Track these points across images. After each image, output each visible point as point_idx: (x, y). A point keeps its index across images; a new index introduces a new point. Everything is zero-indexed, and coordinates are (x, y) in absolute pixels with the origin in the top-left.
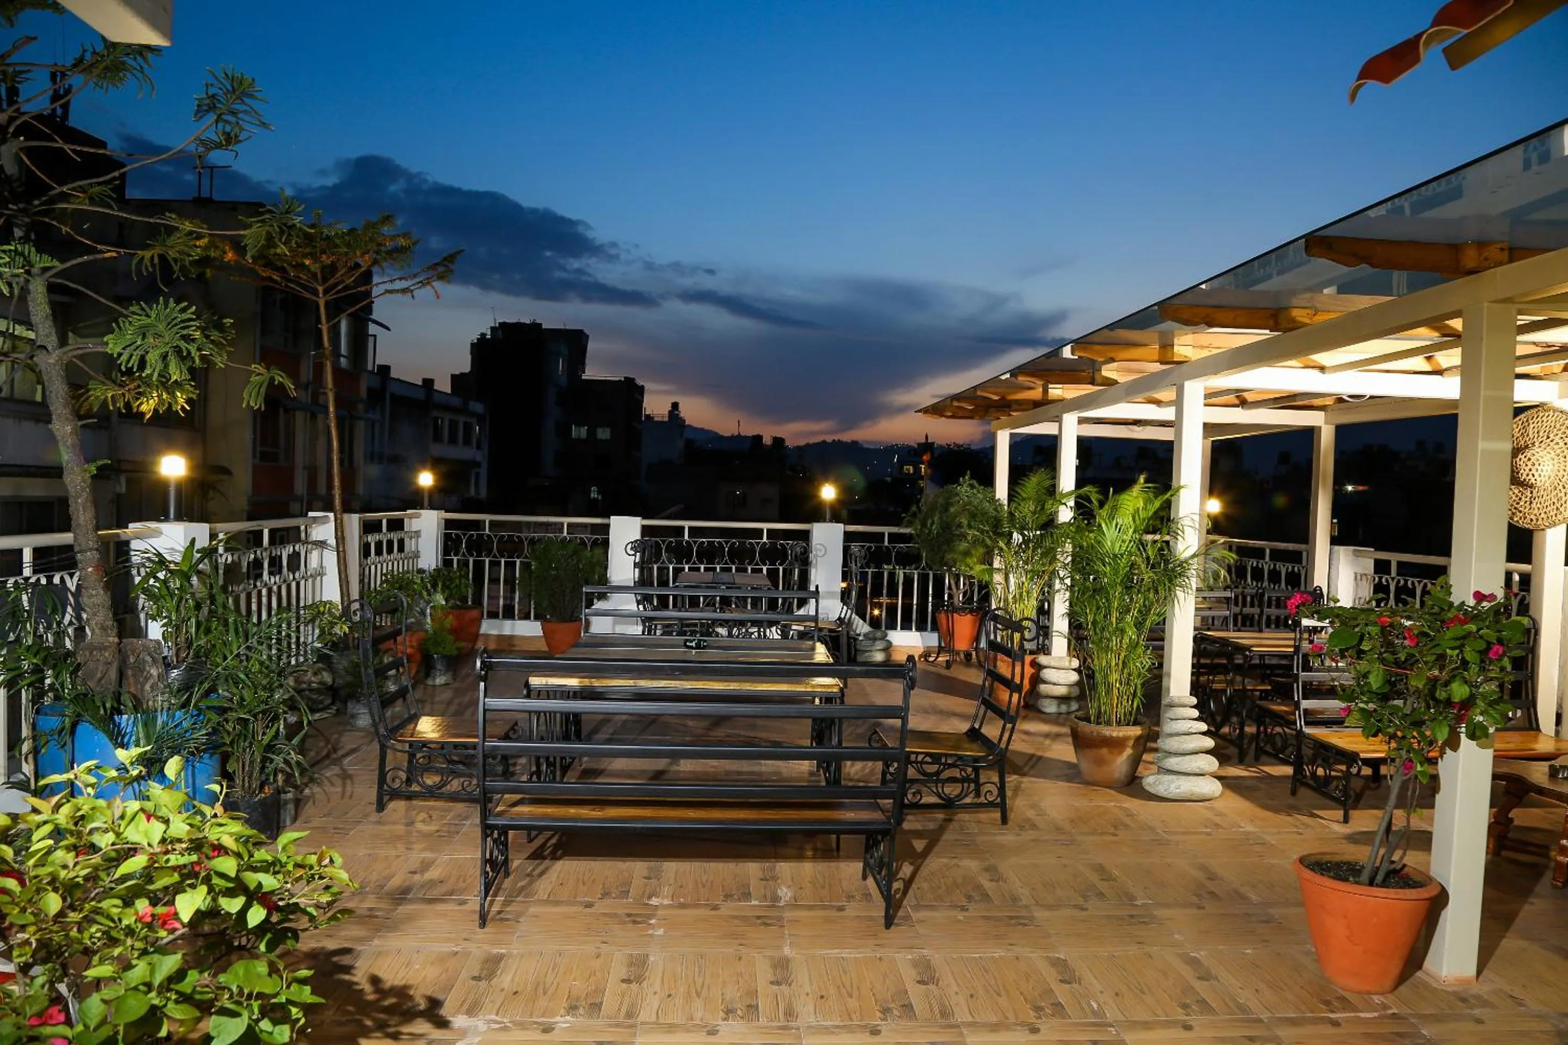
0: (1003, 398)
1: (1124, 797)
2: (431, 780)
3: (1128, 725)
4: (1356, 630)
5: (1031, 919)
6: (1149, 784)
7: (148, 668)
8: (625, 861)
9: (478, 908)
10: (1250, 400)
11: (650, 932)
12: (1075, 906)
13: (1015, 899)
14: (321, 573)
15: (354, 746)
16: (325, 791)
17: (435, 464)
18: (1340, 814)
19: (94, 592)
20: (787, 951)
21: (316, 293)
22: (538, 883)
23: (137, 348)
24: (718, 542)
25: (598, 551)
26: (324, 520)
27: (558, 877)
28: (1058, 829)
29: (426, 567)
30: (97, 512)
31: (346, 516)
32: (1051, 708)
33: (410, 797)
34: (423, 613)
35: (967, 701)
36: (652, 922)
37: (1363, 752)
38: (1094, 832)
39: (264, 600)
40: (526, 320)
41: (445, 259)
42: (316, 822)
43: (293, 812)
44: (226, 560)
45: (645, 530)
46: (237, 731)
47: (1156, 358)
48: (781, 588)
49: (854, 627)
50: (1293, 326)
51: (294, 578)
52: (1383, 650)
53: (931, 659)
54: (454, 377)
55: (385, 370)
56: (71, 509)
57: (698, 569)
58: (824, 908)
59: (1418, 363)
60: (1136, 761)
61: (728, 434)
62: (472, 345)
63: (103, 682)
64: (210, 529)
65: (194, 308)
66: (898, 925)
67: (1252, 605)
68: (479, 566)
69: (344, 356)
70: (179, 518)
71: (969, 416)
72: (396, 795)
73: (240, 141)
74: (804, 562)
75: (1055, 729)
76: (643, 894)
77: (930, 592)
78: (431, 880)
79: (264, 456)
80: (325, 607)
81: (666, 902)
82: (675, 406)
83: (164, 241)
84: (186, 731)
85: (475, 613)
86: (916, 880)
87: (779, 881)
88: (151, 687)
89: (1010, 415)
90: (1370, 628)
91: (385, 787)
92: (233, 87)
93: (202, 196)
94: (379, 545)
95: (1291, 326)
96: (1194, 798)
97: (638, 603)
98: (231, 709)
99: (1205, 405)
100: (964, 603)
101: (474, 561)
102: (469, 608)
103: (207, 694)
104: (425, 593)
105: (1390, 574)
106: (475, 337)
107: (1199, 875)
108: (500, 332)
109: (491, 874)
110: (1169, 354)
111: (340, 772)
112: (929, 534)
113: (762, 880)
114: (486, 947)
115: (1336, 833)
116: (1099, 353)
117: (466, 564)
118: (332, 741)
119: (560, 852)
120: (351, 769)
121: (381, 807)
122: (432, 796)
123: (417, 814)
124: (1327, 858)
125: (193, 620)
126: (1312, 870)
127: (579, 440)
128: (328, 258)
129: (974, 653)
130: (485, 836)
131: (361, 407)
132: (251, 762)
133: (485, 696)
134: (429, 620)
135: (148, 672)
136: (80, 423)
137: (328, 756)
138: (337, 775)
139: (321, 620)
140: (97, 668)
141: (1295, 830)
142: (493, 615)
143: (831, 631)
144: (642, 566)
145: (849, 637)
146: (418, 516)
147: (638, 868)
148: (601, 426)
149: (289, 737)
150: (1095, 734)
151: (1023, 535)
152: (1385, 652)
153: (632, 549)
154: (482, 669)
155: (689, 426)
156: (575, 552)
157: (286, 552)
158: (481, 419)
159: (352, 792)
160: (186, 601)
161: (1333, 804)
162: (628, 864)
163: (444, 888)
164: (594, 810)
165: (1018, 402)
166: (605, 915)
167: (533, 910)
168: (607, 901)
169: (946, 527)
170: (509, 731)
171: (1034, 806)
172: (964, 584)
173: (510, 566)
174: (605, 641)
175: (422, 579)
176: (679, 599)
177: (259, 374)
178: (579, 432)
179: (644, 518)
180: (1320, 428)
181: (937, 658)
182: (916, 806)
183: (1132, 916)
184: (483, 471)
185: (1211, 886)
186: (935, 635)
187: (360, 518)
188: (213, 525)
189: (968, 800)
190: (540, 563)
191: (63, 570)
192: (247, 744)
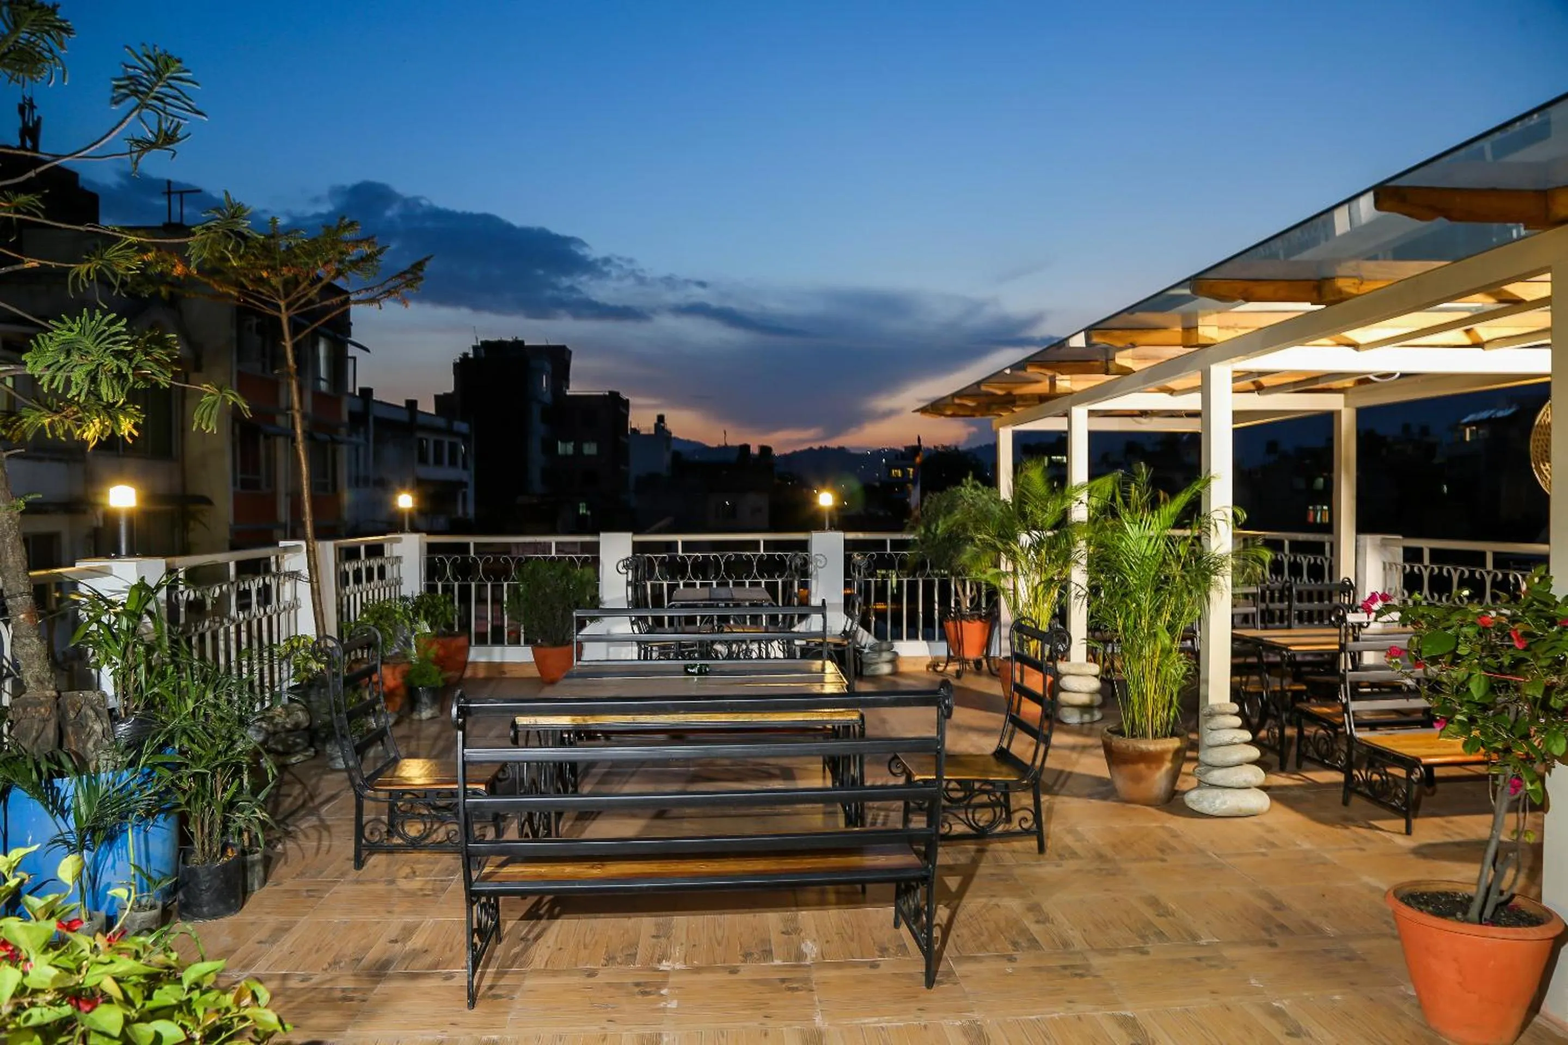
0: (1009, 394)
1: (1165, 816)
2: (413, 830)
3: (1165, 736)
4: (1449, 632)
5: (1088, 968)
6: (1193, 801)
7: (90, 724)
8: (630, 917)
9: (466, 984)
10: (1266, 385)
11: (662, 1005)
12: (1134, 950)
13: (1066, 944)
14: (295, 605)
15: (333, 792)
16: (299, 846)
17: (419, 485)
18: (1401, 824)
19: (27, 641)
20: (819, 1021)
21: (278, 308)
22: (533, 949)
23: (61, 368)
24: (714, 557)
25: (589, 571)
26: (297, 549)
27: (556, 941)
28: (1101, 857)
29: (409, 595)
30: (29, 551)
31: (320, 545)
32: (1073, 718)
33: (391, 850)
34: (407, 643)
35: (986, 714)
36: (664, 992)
37: (1424, 756)
38: (1140, 859)
39: (233, 636)
40: (508, 338)
41: (413, 266)
42: (288, 884)
43: (261, 874)
44: (189, 595)
45: (637, 547)
46: (194, 791)
47: (1179, 341)
48: (780, 604)
49: (859, 640)
50: (1340, 298)
51: (265, 612)
52: (1484, 654)
53: (940, 669)
54: (437, 398)
55: (367, 393)
57: (694, 585)
58: (855, 965)
59: (1457, 336)
60: (1175, 775)
61: (715, 445)
62: (455, 365)
63: (39, 741)
64: (167, 565)
65: (123, 321)
66: (941, 982)
67: (1281, 601)
68: (465, 592)
69: (323, 380)
70: (131, 553)
71: (970, 413)
72: (375, 848)
73: (179, 140)
74: (804, 572)
75: (1080, 740)
76: (652, 958)
77: (936, 598)
78: (414, 950)
79: (245, 484)
80: (299, 642)
81: (678, 966)
82: (661, 418)
83: (101, 254)
84: (133, 793)
85: (462, 641)
86: (954, 926)
87: (802, 934)
88: (95, 744)
89: (1013, 411)
90: (1465, 630)
91: (364, 841)
92: (157, 68)
93: (173, 221)
94: (357, 573)
95: (1337, 298)
96: (1241, 814)
97: (633, 624)
98: (185, 765)
99: (1235, 392)
100: (971, 610)
101: (460, 586)
102: (455, 636)
103: (161, 748)
104: (407, 622)
105: (1422, 562)
106: (457, 357)
107: (1264, 905)
108: (483, 351)
109: (479, 944)
110: (1193, 337)
111: (317, 823)
112: (933, 539)
113: (783, 933)
114: (477, 1034)
115: (1401, 846)
116: (1119, 338)
117: (451, 590)
118: (309, 788)
119: (557, 910)
120: (329, 819)
121: (359, 863)
122: (415, 848)
123: (399, 870)
124: (1423, 888)
125: (142, 667)
126: (1408, 904)
127: (566, 456)
128: (289, 271)
129: (984, 662)
130: (470, 904)
131: (343, 431)
132: (211, 823)
133: (464, 747)
134: (414, 650)
135: (91, 728)
136: (6, 454)
137: (303, 805)
138: (314, 827)
139: (297, 657)
140: (32, 727)
141: (1357, 845)
142: (481, 640)
143: (836, 645)
144: (635, 585)
145: (856, 650)
146: (399, 541)
147: (645, 924)
148: (587, 442)
149: (255, 792)
150: (1131, 748)
152: (1486, 657)
153: (623, 567)
154: (458, 716)
155: (675, 438)
156: (565, 573)
157: (255, 585)
158: (465, 438)
159: (330, 846)
160: (134, 646)
161: (1395, 813)
162: (633, 920)
163: (429, 959)
164: (592, 868)
165: (1023, 398)
166: (610, 985)
167: (529, 983)
168: (613, 968)
169: (952, 531)
170: (498, 773)
171: (1071, 831)
172: (971, 590)
173: (497, 589)
174: (598, 671)
175: (405, 608)
176: (675, 620)
177: (211, 394)
178: (565, 448)
179: (636, 532)
180: (1339, 412)
181: (946, 667)
182: (946, 838)
183: (1199, 959)
184: (470, 491)
185: (1279, 917)
186: (944, 645)
187: (335, 545)
188: (170, 560)
189: (1000, 829)
190: (529, 585)
192: (205, 804)
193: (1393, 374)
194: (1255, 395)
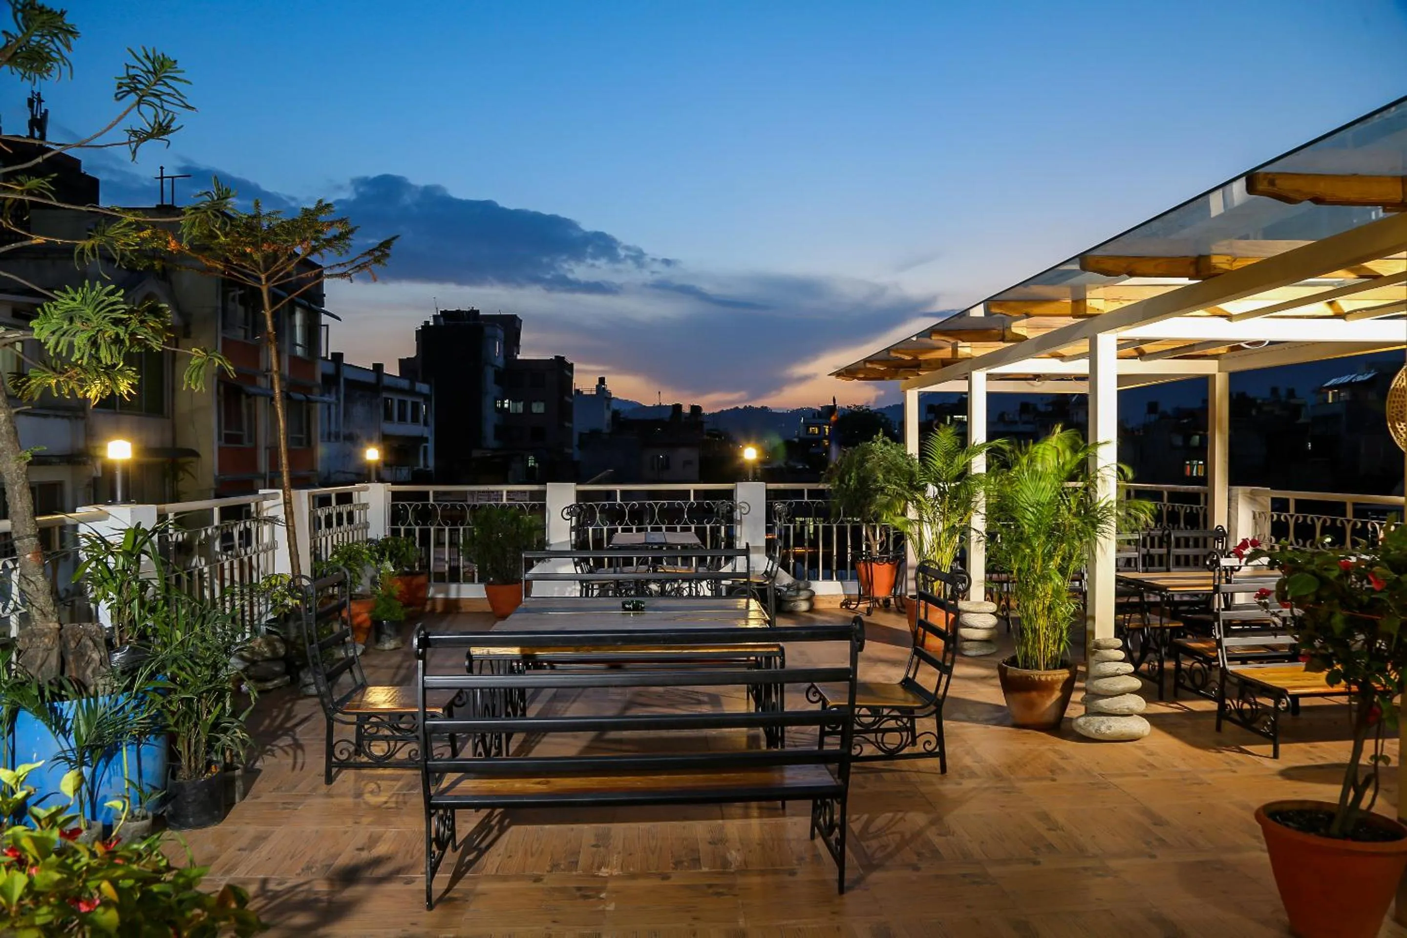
0: (916, 358)
1: (1056, 739)
2: (378, 749)
3: (1056, 668)
5: (985, 876)
6: (1081, 727)
7: (89, 653)
8: (572, 829)
9: (425, 888)
10: (1147, 351)
11: (601, 907)
12: (1028, 860)
13: (965, 855)
14: (273, 546)
15: (306, 715)
16: (276, 763)
17: (385, 440)
18: (1269, 749)
19: (33, 579)
20: (741, 923)
21: (259, 279)
22: (485, 857)
23: (64, 333)
24: (649, 504)
25: (536, 517)
26: (274, 496)
27: (506, 849)
28: (998, 776)
29: (375, 537)
30: (34, 498)
31: (294, 493)
32: (973, 651)
33: (359, 767)
35: (893, 647)
36: (603, 895)
37: (1289, 688)
38: (1033, 778)
40: (465, 308)
41: (381, 245)
42: (265, 798)
43: (242, 788)
44: (177, 537)
45: (581, 495)
46: (181, 712)
47: (1070, 312)
48: (709, 547)
49: (779, 580)
50: (1214, 273)
51: (246, 554)
53: (852, 606)
54: (401, 362)
55: (338, 357)
56: (7, 496)
57: (631, 530)
58: (775, 873)
59: (1321, 308)
60: (1064, 703)
61: (650, 405)
62: (418, 332)
63: (43, 668)
64: (159, 510)
65: (122, 291)
66: (852, 889)
67: (1161, 546)
68: (425, 535)
69: (299, 345)
70: (126, 500)
71: (880, 377)
72: (344, 765)
73: (172, 131)
74: (730, 519)
75: (979, 671)
76: (592, 864)
77: (849, 544)
78: (378, 857)
79: (229, 439)
80: (276, 580)
81: (615, 872)
82: (602, 381)
83: (104, 231)
84: (128, 716)
85: (422, 580)
87: (728, 845)
88: (93, 672)
89: (918, 375)
91: (334, 759)
92: (154, 68)
93: (165, 203)
94: (329, 518)
95: (1211, 273)
96: (1125, 738)
97: (576, 564)
98: (175, 690)
99: (1119, 358)
100: (880, 553)
101: (420, 530)
102: (416, 575)
103: (153, 675)
104: (373, 562)
105: (1288, 511)
106: (419, 325)
107: (1145, 820)
108: (442, 320)
109: (437, 853)
110: (1082, 307)
111: (291, 742)
112: (846, 489)
115: (1268, 769)
117: (413, 533)
118: (285, 712)
119: (507, 821)
120: (302, 740)
121: (330, 778)
122: (380, 766)
123: (365, 785)
124: (1288, 807)
125: (136, 602)
126: (1275, 820)
127: (517, 414)
128: (269, 247)
129: (892, 600)
130: (429, 816)
131: (317, 391)
132: (198, 742)
133: (424, 674)
135: (90, 656)
136: (14, 411)
137: (280, 727)
138: (290, 745)
139: (274, 593)
140: (37, 656)
141: (1229, 768)
142: (440, 579)
143: (759, 584)
144: (579, 529)
145: (775, 589)
146: (366, 489)
147: (585, 836)
148: (535, 401)
149: (236, 715)
150: (1023, 677)
151: (938, 487)
153: (568, 513)
154: (419, 646)
155: (615, 398)
156: (515, 519)
157: (237, 529)
158: (426, 398)
159: (303, 764)
160: (129, 583)
161: (1263, 739)
162: (575, 831)
163: (392, 865)
165: (928, 362)
166: (553, 889)
167: (481, 886)
168: (557, 874)
169: (863, 481)
170: (455, 698)
171: (970, 753)
172: (881, 535)
173: (454, 532)
174: (545, 605)
175: (371, 549)
176: (614, 561)
177: (198, 357)
178: (516, 407)
179: (579, 484)
180: (1214, 375)
181: (858, 605)
182: (858, 758)
184: (431, 445)
185: (1159, 832)
186: (855, 584)
187: (310, 494)
188: (161, 506)
189: (907, 751)
190: (482, 530)
191: (6, 556)
192: (192, 725)
193: (1263, 342)
194: (1138, 360)
